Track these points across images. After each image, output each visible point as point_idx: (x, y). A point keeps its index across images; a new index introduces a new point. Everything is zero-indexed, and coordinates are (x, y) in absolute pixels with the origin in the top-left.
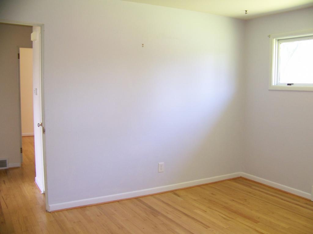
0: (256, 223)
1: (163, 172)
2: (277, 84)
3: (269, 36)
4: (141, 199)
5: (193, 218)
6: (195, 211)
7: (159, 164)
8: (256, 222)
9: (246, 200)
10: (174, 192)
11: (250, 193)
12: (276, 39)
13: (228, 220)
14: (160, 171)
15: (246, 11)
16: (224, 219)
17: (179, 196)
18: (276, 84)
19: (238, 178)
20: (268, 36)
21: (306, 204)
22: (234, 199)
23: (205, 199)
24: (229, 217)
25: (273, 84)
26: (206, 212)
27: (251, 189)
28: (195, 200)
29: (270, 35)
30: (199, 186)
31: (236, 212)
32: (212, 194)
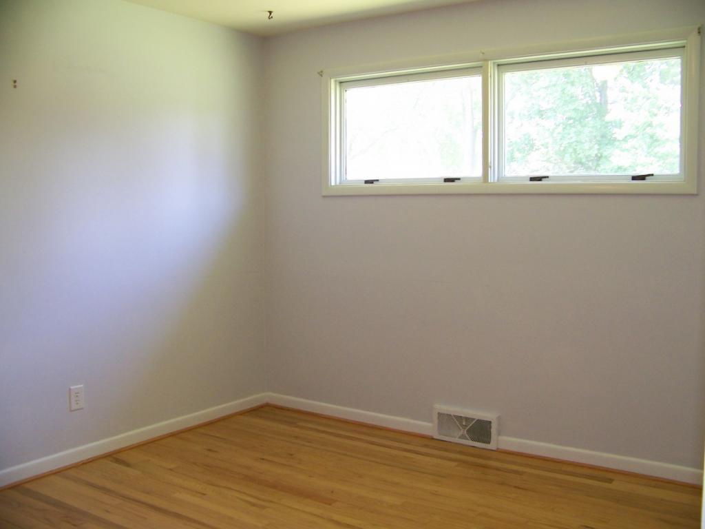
0: (330, 504)
1: (82, 409)
2: (340, 183)
3: (321, 74)
4: (28, 486)
5: (177, 516)
6: (177, 495)
7: (70, 389)
8: (329, 502)
9: (292, 455)
10: (115, 456)
11: (296, 437)
12: (336, 81)
13: (263, 507)
14: (74, 406)
15: (270, 12)
16: (253, 505)
17: (128, 465)
18: (338, 183)
19: (262, 407)
20: (319, 73)
21: (426, 446)
22: (264, 457)
23: (195, 463)
24: (264, 501)
25: (333, 184)
26: (204, 494)
27: (297, 430)
28: (170, 469)
29: (322, 72)
30: (173, 435)
31: (275, 486)
32: (209, 450)
